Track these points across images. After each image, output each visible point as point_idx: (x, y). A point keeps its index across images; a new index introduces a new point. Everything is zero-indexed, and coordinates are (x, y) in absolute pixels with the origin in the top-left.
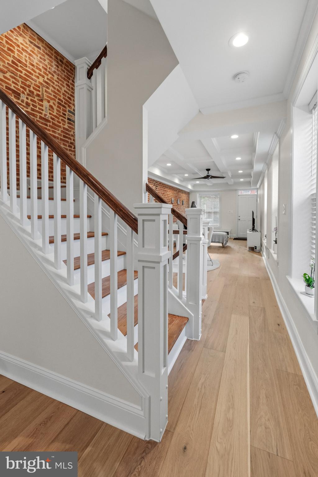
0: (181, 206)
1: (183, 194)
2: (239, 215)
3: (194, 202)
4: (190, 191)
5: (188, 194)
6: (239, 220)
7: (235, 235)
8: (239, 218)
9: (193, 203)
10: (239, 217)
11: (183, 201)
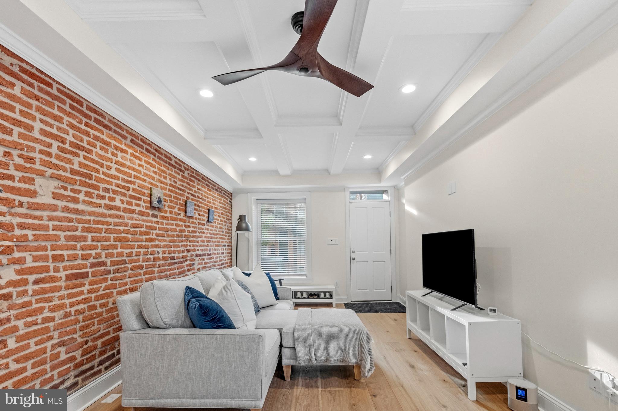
0: (204, 225)
1: (210, 190)
2: (352, 250)
3: (245, 216)
4: (235, 189)
5: (229, 196)
6: (354, 259)
7: (346, 297)
8: (353, 255)
9: (242, 218)
10: (354, 252)
11: (209, 210)
